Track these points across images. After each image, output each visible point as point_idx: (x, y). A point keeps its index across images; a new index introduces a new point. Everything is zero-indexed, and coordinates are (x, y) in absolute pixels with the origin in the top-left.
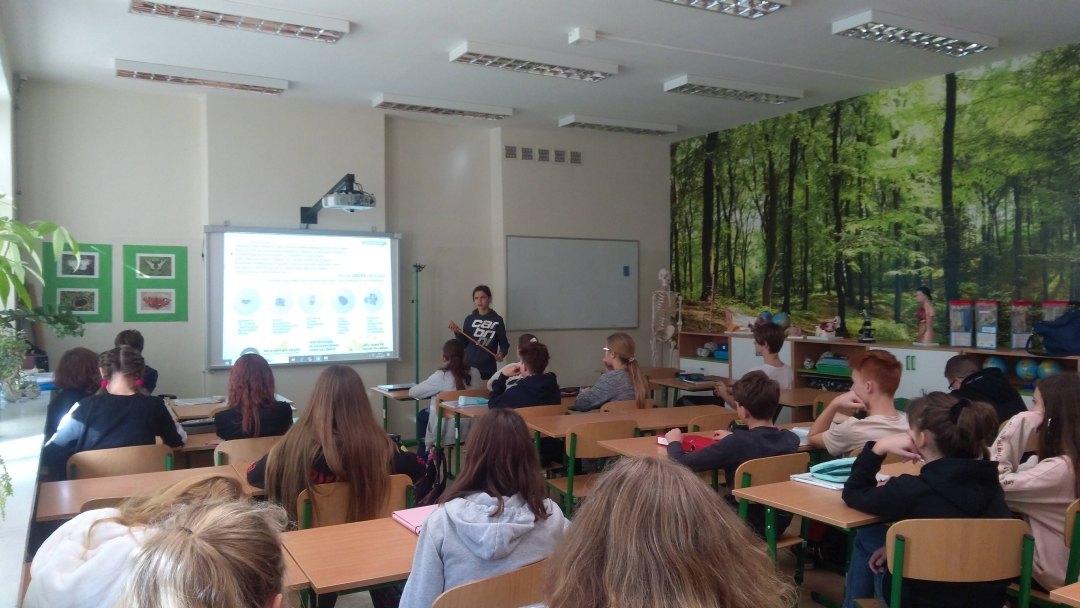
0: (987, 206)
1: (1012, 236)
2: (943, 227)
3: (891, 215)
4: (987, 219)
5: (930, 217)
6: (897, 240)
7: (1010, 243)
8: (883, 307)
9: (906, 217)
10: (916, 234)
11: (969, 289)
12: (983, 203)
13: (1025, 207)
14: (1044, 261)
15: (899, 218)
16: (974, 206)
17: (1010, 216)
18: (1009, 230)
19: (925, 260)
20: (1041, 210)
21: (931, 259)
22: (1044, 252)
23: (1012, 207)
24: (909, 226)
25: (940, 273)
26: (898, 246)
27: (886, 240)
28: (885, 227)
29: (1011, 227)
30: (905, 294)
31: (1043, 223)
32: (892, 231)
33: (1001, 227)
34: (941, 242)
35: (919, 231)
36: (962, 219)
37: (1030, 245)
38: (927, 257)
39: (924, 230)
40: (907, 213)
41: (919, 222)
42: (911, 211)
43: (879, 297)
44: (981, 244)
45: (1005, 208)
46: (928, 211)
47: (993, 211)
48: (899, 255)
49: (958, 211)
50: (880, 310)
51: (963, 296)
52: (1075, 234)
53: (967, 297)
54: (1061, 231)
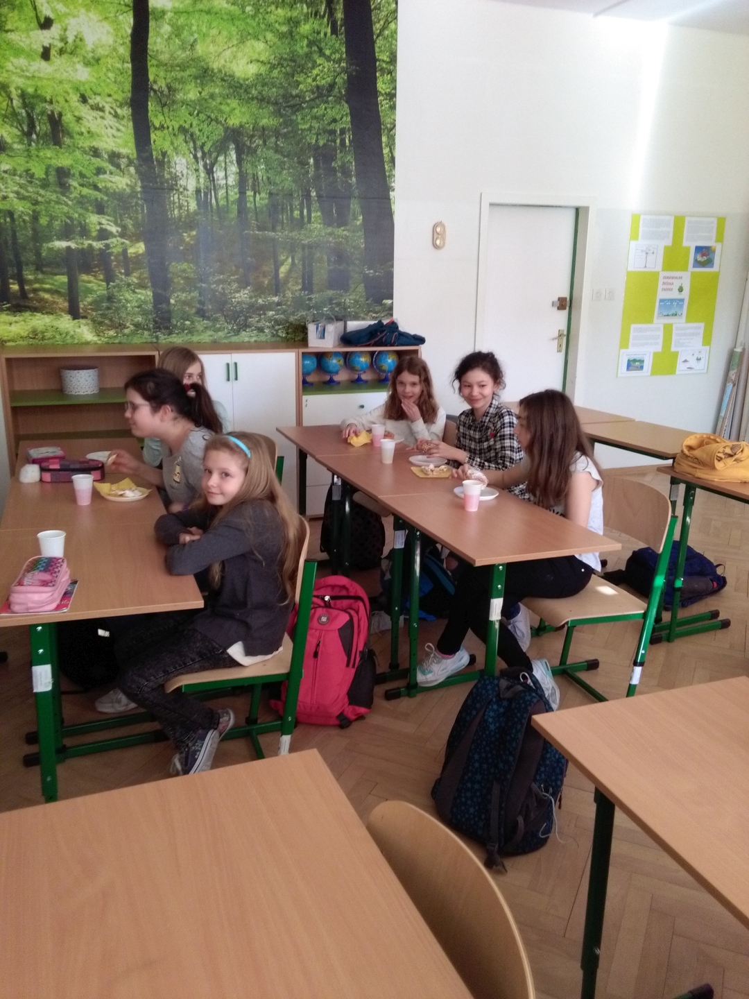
0: (201, 163)
1: (235, 207)
2: (139, 184)
3: (49, 154)
4: (202, 181)
5: (118, 166)
6: (63, 194)
7: (234, 213)
8: (47, 296)
9: (76, 161)
10: (96, 188)
11: (184, 271)
12: (195, 157)
13: (250, 171)
14: (273, 240)
15: (64, 161)
16: (184, 161)
17: (232, 180)
18: (231, 199)
19: (114, 229)
20: (268, 178)
21: (124, 227)
22: (274, 229)
23: (234, 169)
24: (82, 175)
25: (140, 248)
26: (67, 205)
27: (42, 192)
28: (39, 172)
29: (234, 195)
30: (85, 277)
31: (271, 194)
32: (52, 179)
33: (222, 193)
34: (137, 204)
35: (100, 185)
36: (167, 176)
37: (257, 220)
38: (116, 224)
39: (109, 185)
40: (78, 153)
41: (99, 171)
42: (85, 152)
43: (37, 281)
44: (196, 213)
45: (226, 170)
46: (114, 157)
47: (210, 172)
48: (69, 218)
49: (161, 164)
50: (41, 300)
51: (176, 280)
52: (305, 211)
53: (182, 282)
54: (291, 206)
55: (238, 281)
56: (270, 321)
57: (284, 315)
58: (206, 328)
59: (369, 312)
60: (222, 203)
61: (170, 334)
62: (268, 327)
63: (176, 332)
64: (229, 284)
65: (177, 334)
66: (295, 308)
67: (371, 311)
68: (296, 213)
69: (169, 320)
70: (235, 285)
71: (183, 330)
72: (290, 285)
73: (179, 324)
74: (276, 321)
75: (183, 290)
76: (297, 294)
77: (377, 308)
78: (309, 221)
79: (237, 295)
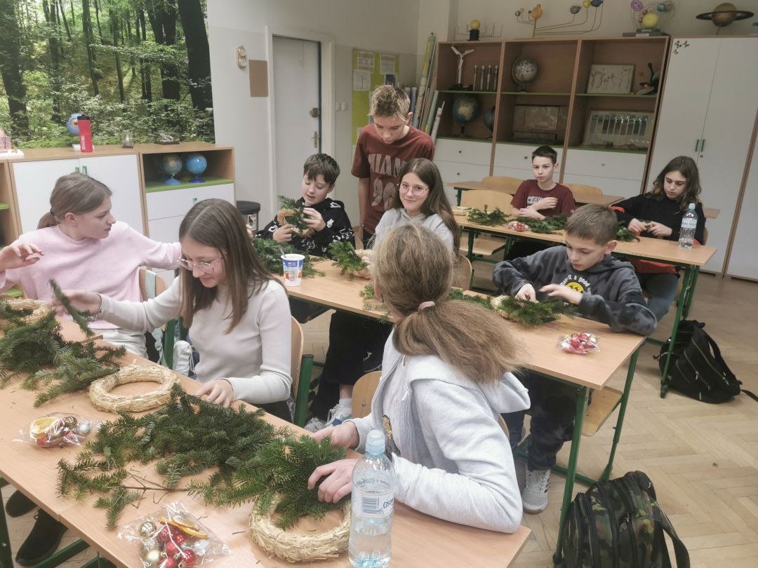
1: (80, 21)
7: (79, 28)
14: (116, 53)
29: (79, 10)
33: (67, 7)
44: (44, 25)
51: (30, 88)
52: (140, 29)
53: (36, 90)
54: (129, 23)
55: (88, 89)
56: (118, 125)
57: (130, 120)
58: (62, 133)
59: (196, 117)
60: (68, 16)
61: (28, 140)
62: (117, 131)
63: (35, 137)
64: (80, 93)
65: (36, 139)
66: (138, 114)
67: (198, 117)
68: (133, 31)
69: (26, 126)
70: (85, 94)
71: (41, 136)
72: (132, 94)
73: (36, 130)
74: (123, 125)
75: (38, 97)
76: (139, 101)
77: (203, 115)
78: (144, 38)
79: (88, 102)
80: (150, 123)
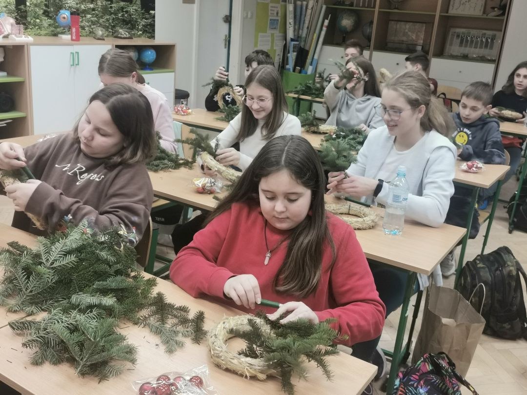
56: (88, 21)
57: (97, 18)
58: (50, 25)
59: (143, 18)
61: (26, 29)
62: (88, 26)
63: (31, 27)
65: (31, 29)
66: (103, 13)
67: (144, 18)
69: (25, 17)
71: (35, 26)
73: (32, 21)
74: (92, 22)
76: (104, 3)
77: (147, 16)
80: (111, 21)
